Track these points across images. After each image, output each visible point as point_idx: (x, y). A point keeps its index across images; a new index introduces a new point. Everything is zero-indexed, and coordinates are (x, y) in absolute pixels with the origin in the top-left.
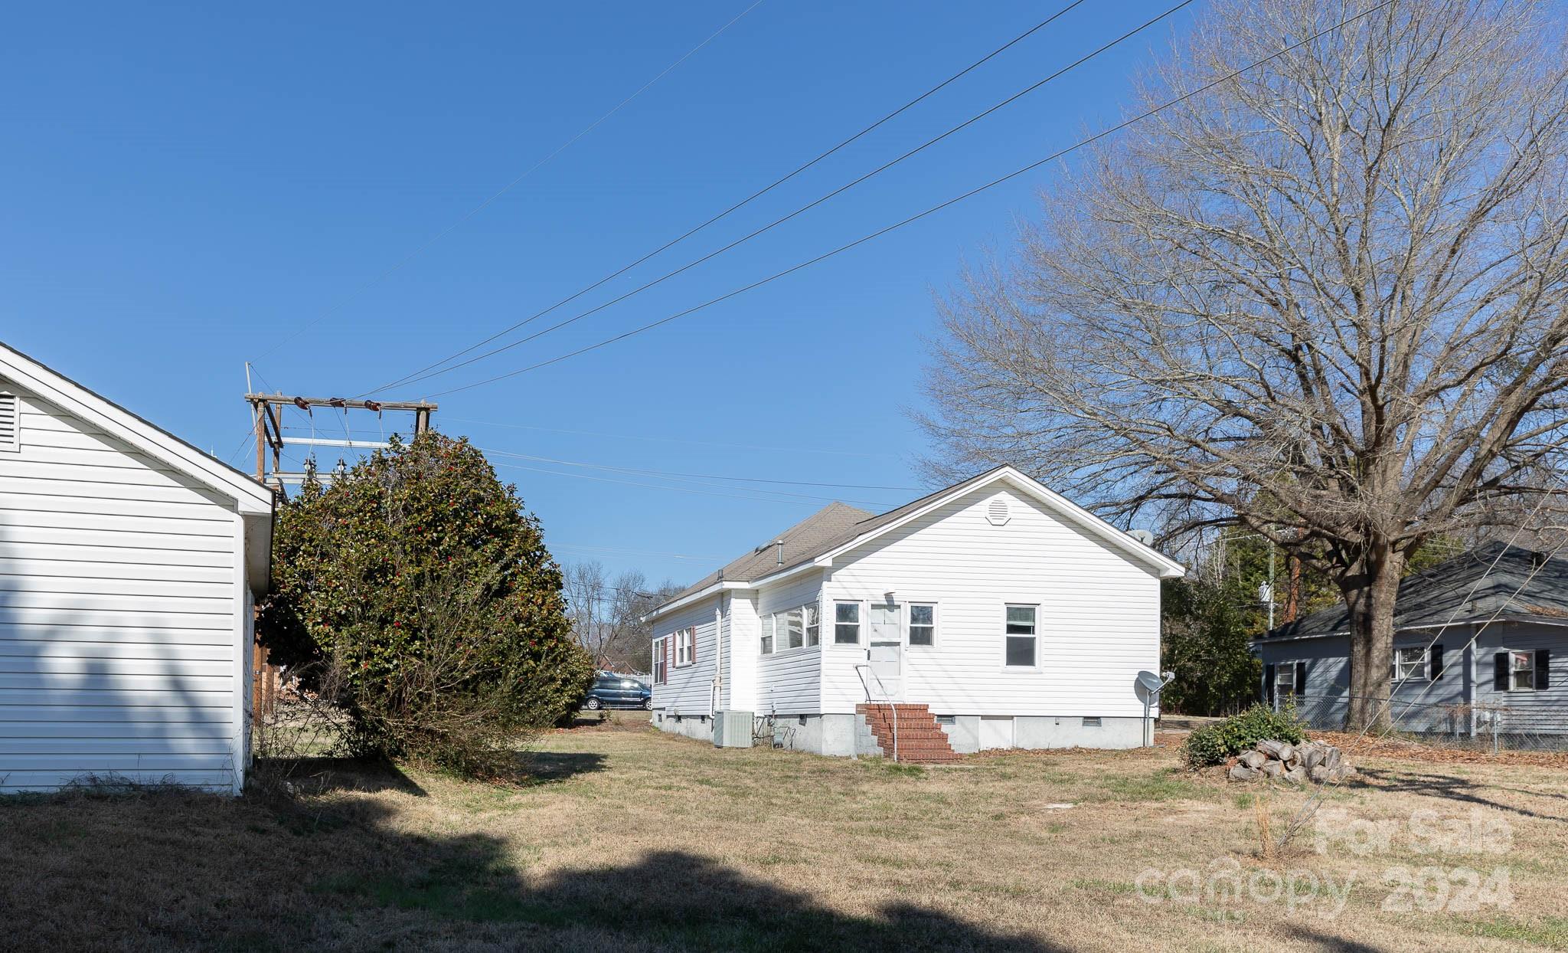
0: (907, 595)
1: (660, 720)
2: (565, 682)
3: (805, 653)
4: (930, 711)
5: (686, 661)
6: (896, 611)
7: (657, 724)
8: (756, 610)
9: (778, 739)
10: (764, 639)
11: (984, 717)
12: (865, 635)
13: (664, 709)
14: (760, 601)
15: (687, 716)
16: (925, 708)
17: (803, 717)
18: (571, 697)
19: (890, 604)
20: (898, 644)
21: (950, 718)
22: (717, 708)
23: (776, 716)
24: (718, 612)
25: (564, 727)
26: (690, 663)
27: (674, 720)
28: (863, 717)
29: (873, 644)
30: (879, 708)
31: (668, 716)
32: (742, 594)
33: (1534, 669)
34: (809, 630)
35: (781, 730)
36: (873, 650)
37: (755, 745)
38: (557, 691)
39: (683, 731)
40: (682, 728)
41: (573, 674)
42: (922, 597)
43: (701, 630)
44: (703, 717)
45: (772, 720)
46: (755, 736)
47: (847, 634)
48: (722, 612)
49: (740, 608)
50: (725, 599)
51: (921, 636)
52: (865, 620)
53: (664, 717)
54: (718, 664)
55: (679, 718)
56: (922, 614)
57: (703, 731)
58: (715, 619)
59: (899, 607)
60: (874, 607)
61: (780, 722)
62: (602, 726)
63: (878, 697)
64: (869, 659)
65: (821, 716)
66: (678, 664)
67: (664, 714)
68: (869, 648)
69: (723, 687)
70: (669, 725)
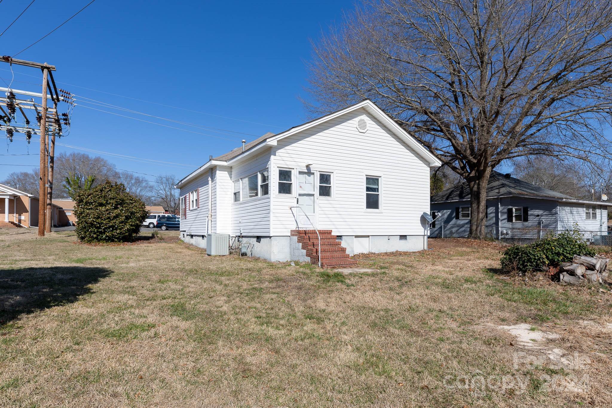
0: (318, 168)
1: (184, 237)
2: (127, 218)
3: (260, 200)
4: (333, 234)
5: (195, 207)
6: (312, 176)
7: (183, 239)
8: (231, 177)
9: (244, 250)
10: (235, 194)
11: (357, 237)
12: (295, 189)
13: (185, 231)
14: (233, 173)
15: (196, 236)
16: (330, 232)
17: (259, 238)
18: (131, 225)
19: (309, 172)
20: (313, 195)
21: (340, 237)
22: (210, 233)
23: (243, 237)
24: (210, 179)
25: (128, 242)
26: (197, 208)
27: (189, 237)
28: (295, 238)
29: (300, 195)
30: (305, 232)
31: (187, 235)
32: (223, 168)
33: (522, 214)
34: (262, 186)
35: (246, 245)
36: (301, 198)
37: (231, 253)
38: (122, 222)
39: (194, 243)
40: (194, 241)
41: (132, 213)
42: (325, 169)
43: (201, 190)
44: (203, 236)
45: (240, 239)
46: (230, 248)
47: (285, 188)
48: (212, 179)
49: (221, 175)
50: (213, 171)
51: (325, 191)
52: (296, 180)
53: (185, 235)
54: (210, 208)
55: (192, 236)
56: (325, 178)
57: (202, 243)
58: (208, 184)
59: (313, 174)
60: (301, 173)
61: (244, 240)
62: (151, 241)
63: (304, 226)
64: (298, 203)
65: (270, 237)
66: (191, 208)
67: (185, 234)
68: (298, 197)
69: (213, 220)
70: (187, 239)
